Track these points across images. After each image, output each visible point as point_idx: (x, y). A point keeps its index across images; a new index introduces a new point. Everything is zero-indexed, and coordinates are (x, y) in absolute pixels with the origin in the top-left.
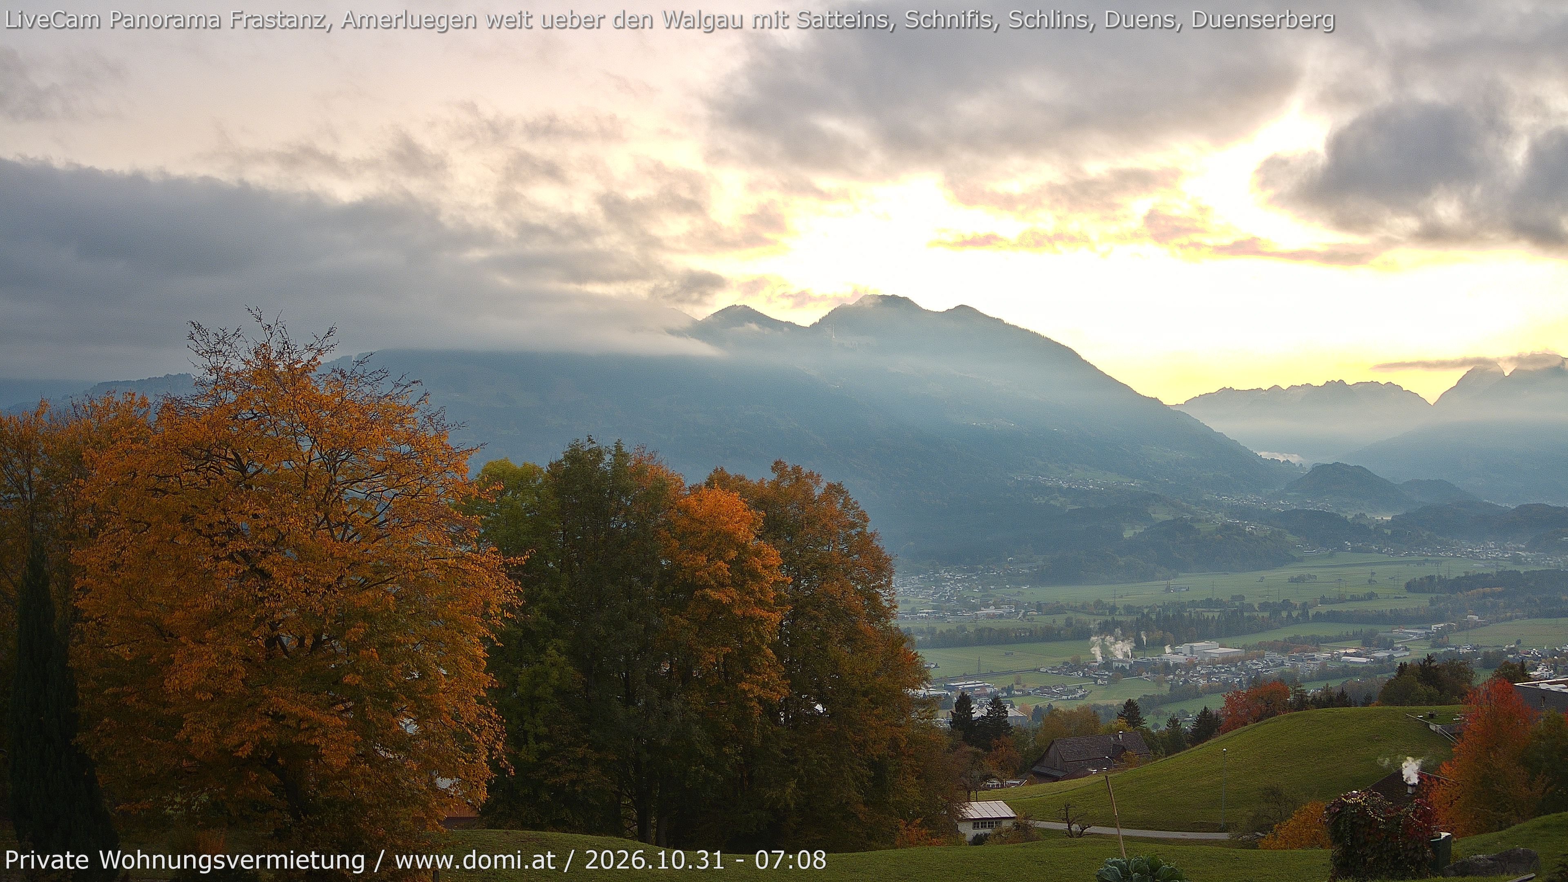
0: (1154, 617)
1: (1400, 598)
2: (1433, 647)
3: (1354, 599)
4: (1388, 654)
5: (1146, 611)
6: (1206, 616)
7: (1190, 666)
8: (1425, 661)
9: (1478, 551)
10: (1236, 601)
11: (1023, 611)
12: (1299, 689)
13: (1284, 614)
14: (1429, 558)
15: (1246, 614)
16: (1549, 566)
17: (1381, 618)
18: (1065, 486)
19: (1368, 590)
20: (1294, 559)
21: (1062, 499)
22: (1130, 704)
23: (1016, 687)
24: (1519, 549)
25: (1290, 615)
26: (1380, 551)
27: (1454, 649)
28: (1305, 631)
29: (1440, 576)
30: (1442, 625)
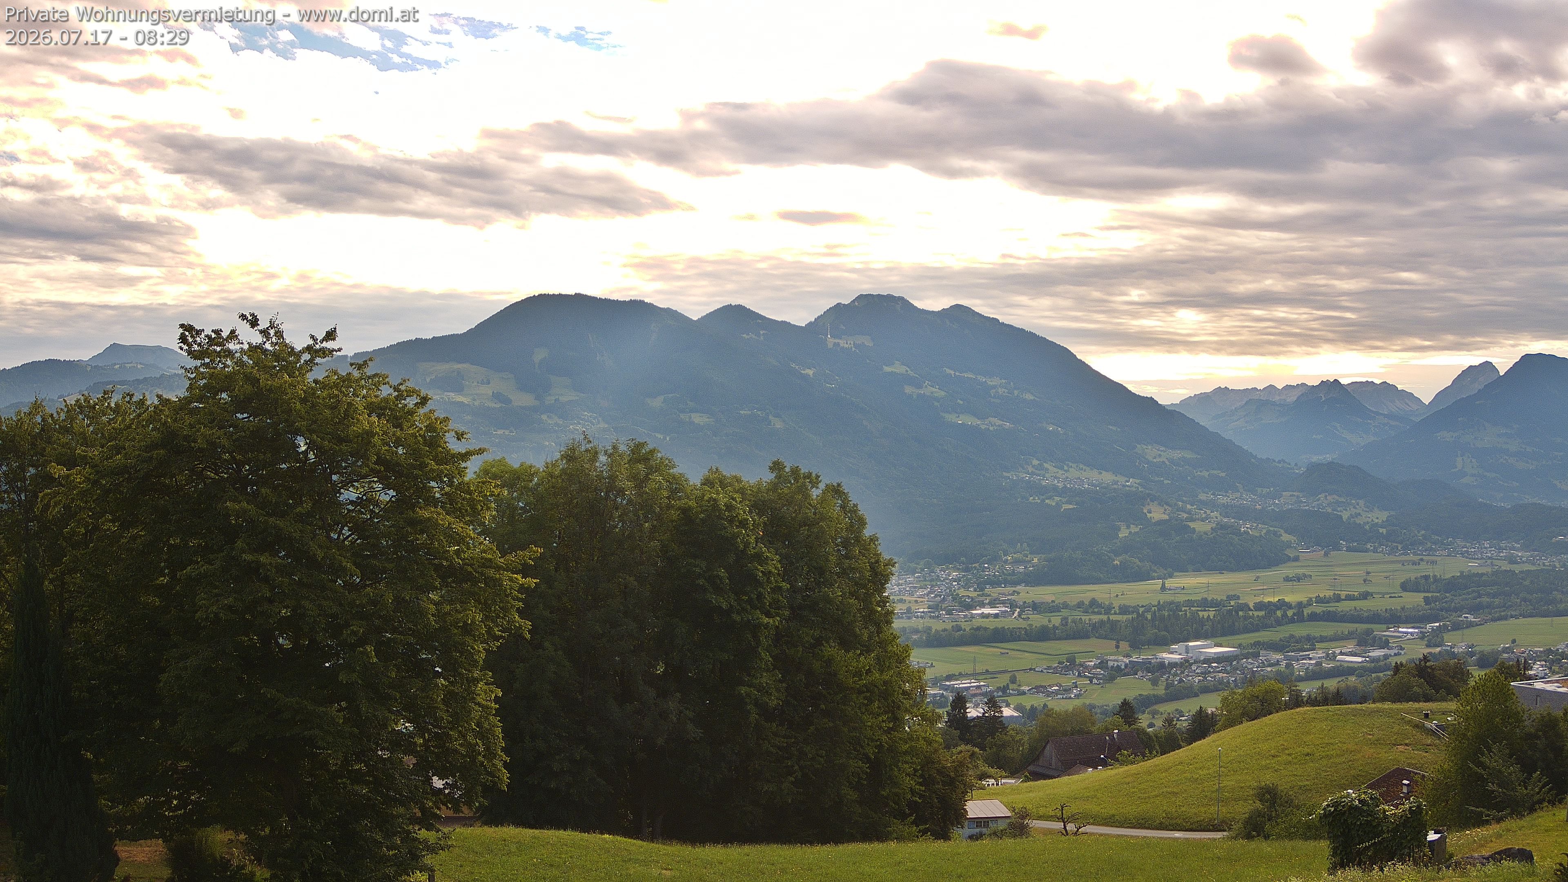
0: (1149, 617)
1: (1395, 597)
2: (1428, 646)
3: (1349, 598)
4: (1383, 654)
5: (1141, 610)
6: (1201, 616)
7: (1185, 664)
8: (1420, 660)
9: (1473, 550)
10: (1231, 600)
11: (1018, 610)
12: (1294, 688)
13: (1279, 613)
14: (1424, 558)
15: (1241, 613)
16: (1544, 565)
17: (1375, 618)
18: (1060, 485)
19: (1363, 589)
20: (1289, 559)
21: (1057, 499)
22: (1125, 704)
23: (1011, 686)
24: (1514, 549)
25: (1285, 615)
26: (1375, 551)
27: (1449, 648)
28: (1300, 630)
29: (1435, 576)
30: (1437, 624)
